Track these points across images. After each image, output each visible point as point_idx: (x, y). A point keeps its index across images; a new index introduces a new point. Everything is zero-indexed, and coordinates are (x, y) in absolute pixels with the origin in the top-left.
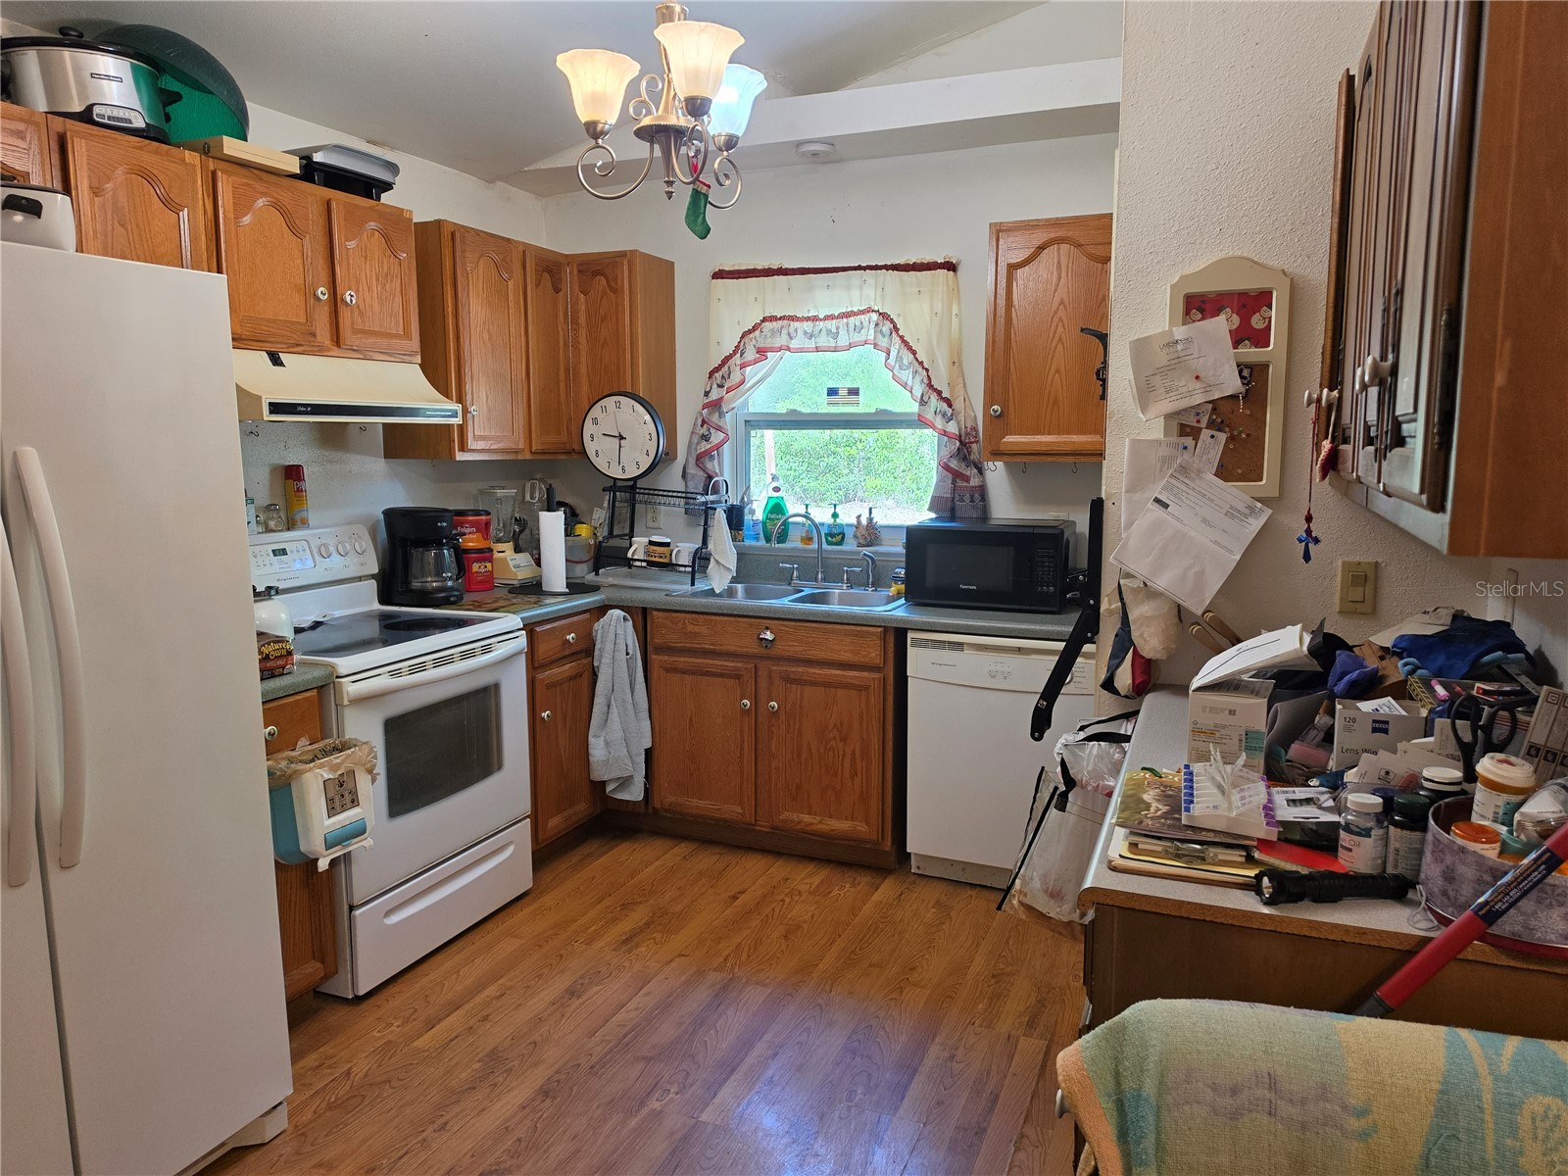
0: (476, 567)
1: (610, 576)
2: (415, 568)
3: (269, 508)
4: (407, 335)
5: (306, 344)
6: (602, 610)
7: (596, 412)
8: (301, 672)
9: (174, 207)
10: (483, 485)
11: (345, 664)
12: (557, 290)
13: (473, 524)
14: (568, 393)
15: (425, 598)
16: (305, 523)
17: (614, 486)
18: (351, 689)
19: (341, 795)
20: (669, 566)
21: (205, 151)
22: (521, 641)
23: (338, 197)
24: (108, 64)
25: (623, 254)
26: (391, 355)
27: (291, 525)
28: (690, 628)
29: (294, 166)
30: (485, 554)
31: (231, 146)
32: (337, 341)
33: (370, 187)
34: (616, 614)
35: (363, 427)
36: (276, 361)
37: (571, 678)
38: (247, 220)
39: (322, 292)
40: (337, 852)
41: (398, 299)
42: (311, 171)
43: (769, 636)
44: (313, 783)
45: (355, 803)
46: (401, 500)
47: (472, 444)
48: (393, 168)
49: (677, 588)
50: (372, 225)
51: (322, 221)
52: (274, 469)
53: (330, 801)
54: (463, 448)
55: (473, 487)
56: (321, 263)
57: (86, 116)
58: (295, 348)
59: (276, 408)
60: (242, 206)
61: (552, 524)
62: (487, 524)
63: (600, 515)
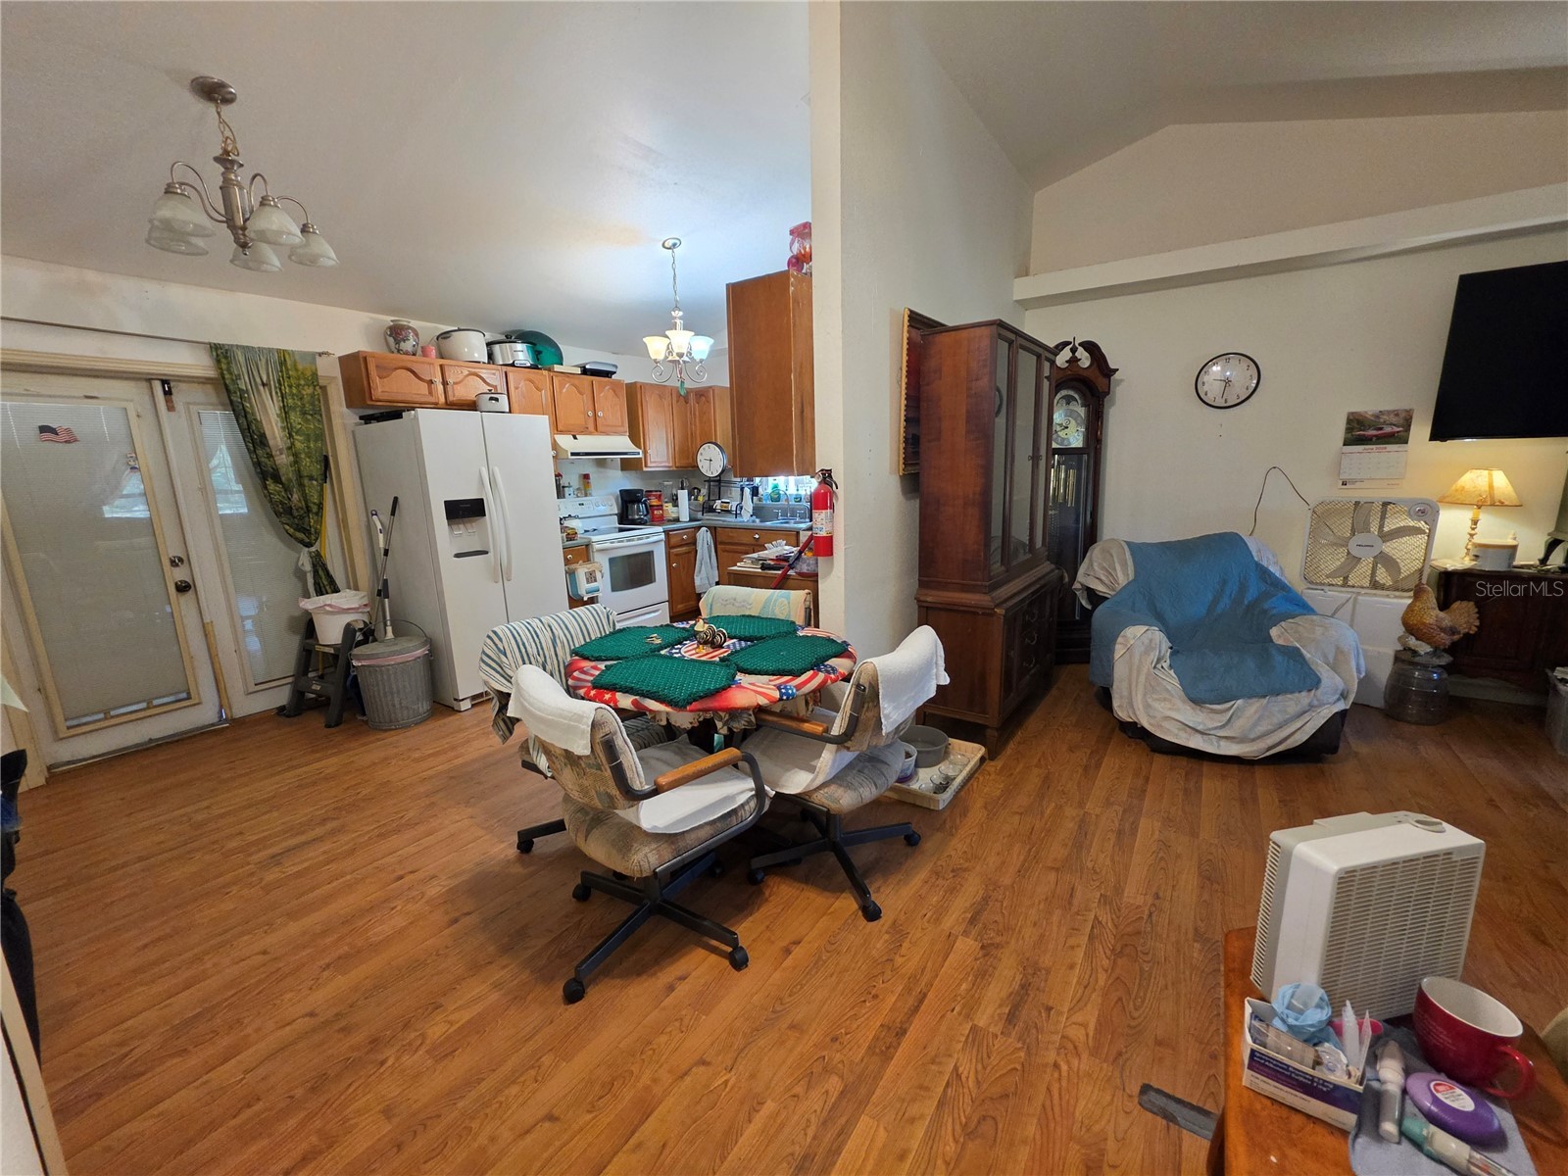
0: (656, 512)
1: (707, 516)
2: (630, 512)
3: (578, 489)
4: (622, 425)
5: (585, 431)
6: (699, 527)
7: (701, 450)
8: (581, 539)
9: (540, 390)
10: (661, 481)
11: (594, 538)
12: (687, 403)
13: (654, 495)
14: (692, 444)
15: (634, 522)
16: (591, 495)
17: (709, 480)
18: (597, 546)
19: (591, 577)
20: (729, 512)
21: (549, 370)
22: (663, 536)
23: (596, 379)
24: (520, 346)
25: (710, 387)
26: (616, 433)
27: (586, 495)
28: (731, 534)
29: (579, 371)
30: (660, 507)
31: (557, 368)
32: (596, 429)
33: (608, 374)
34: (704, 529)
35: (612, 460)
36: (575, 438)
37: (686, 553)
38: (564, 390)
39: (590, 413)
40: (590, 595)
41: (619, 413)
42: (585, 371)
43: (757, 536)
44: (582, 572)
45: (595, 581)
46: (628, 487)
47: (649, 465)
48: (616, 367)
49: (730, 520)
50: (607, 388)
51: (590, 388)
52: (580, 475)
53: (587, 579)
54: (646, 466)
55: (656, 481)
56: (590, 402)
57: (513, 365)
58: (582, 433)
59: (573, 454)
60: (562, 386)
61: (683, 495)
62: (660, 496)
63: (704, 491)
